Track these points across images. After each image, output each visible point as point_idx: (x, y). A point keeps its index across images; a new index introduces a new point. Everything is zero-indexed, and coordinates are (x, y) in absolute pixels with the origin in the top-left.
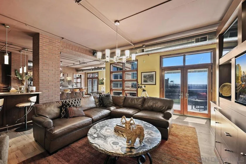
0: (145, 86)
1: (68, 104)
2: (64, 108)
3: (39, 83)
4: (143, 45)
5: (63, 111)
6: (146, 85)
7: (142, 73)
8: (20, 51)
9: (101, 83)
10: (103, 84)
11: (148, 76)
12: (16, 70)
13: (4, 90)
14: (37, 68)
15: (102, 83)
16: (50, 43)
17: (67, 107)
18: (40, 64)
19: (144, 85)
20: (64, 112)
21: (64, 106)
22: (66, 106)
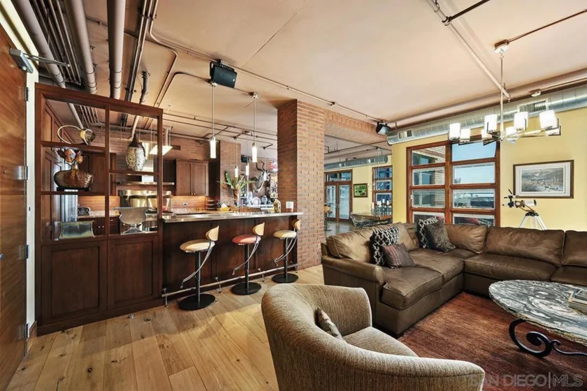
0: (535, 203)
1: (385, 239)
2: (377, 246)
3: (296, 195)
4: (534, 92)
5: (376, 252)
6: (536, 199)
7: (514, 166)
8: (235, 138)
9: (358, 194)
10: (367, 196)
11: (541, 173)
12: (226, 172)
13: (209, 207)
14: (291, 168)
15: (364, 194)
16: (311, 117)
17: (383, 245)
18: (298, 158)
19: (533, 200)
20: (379, 254)
21: (378, 243)
22: (381, 243)
